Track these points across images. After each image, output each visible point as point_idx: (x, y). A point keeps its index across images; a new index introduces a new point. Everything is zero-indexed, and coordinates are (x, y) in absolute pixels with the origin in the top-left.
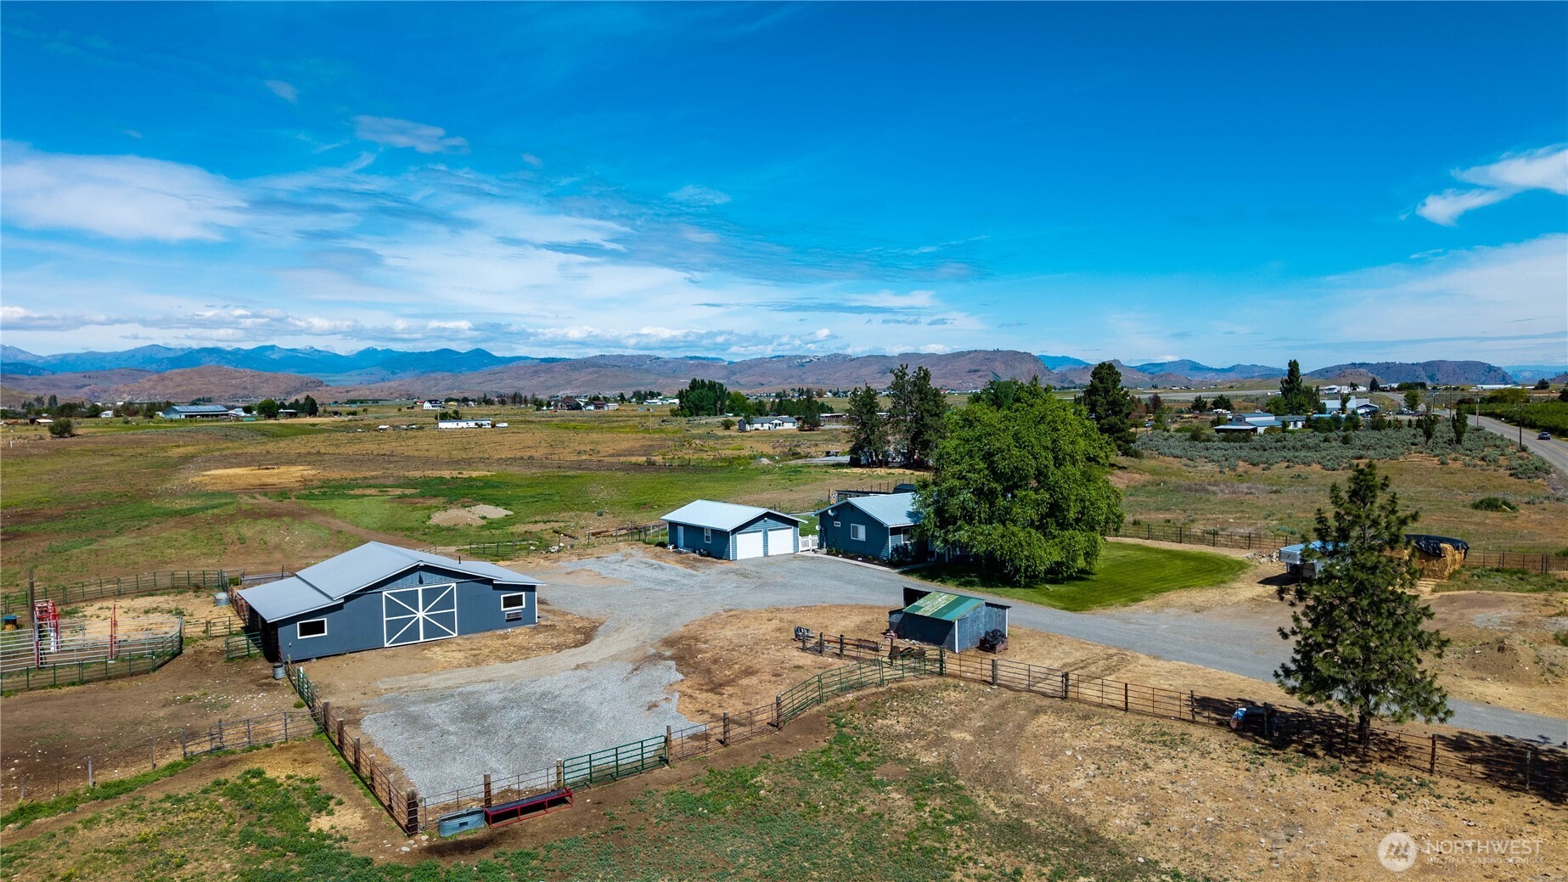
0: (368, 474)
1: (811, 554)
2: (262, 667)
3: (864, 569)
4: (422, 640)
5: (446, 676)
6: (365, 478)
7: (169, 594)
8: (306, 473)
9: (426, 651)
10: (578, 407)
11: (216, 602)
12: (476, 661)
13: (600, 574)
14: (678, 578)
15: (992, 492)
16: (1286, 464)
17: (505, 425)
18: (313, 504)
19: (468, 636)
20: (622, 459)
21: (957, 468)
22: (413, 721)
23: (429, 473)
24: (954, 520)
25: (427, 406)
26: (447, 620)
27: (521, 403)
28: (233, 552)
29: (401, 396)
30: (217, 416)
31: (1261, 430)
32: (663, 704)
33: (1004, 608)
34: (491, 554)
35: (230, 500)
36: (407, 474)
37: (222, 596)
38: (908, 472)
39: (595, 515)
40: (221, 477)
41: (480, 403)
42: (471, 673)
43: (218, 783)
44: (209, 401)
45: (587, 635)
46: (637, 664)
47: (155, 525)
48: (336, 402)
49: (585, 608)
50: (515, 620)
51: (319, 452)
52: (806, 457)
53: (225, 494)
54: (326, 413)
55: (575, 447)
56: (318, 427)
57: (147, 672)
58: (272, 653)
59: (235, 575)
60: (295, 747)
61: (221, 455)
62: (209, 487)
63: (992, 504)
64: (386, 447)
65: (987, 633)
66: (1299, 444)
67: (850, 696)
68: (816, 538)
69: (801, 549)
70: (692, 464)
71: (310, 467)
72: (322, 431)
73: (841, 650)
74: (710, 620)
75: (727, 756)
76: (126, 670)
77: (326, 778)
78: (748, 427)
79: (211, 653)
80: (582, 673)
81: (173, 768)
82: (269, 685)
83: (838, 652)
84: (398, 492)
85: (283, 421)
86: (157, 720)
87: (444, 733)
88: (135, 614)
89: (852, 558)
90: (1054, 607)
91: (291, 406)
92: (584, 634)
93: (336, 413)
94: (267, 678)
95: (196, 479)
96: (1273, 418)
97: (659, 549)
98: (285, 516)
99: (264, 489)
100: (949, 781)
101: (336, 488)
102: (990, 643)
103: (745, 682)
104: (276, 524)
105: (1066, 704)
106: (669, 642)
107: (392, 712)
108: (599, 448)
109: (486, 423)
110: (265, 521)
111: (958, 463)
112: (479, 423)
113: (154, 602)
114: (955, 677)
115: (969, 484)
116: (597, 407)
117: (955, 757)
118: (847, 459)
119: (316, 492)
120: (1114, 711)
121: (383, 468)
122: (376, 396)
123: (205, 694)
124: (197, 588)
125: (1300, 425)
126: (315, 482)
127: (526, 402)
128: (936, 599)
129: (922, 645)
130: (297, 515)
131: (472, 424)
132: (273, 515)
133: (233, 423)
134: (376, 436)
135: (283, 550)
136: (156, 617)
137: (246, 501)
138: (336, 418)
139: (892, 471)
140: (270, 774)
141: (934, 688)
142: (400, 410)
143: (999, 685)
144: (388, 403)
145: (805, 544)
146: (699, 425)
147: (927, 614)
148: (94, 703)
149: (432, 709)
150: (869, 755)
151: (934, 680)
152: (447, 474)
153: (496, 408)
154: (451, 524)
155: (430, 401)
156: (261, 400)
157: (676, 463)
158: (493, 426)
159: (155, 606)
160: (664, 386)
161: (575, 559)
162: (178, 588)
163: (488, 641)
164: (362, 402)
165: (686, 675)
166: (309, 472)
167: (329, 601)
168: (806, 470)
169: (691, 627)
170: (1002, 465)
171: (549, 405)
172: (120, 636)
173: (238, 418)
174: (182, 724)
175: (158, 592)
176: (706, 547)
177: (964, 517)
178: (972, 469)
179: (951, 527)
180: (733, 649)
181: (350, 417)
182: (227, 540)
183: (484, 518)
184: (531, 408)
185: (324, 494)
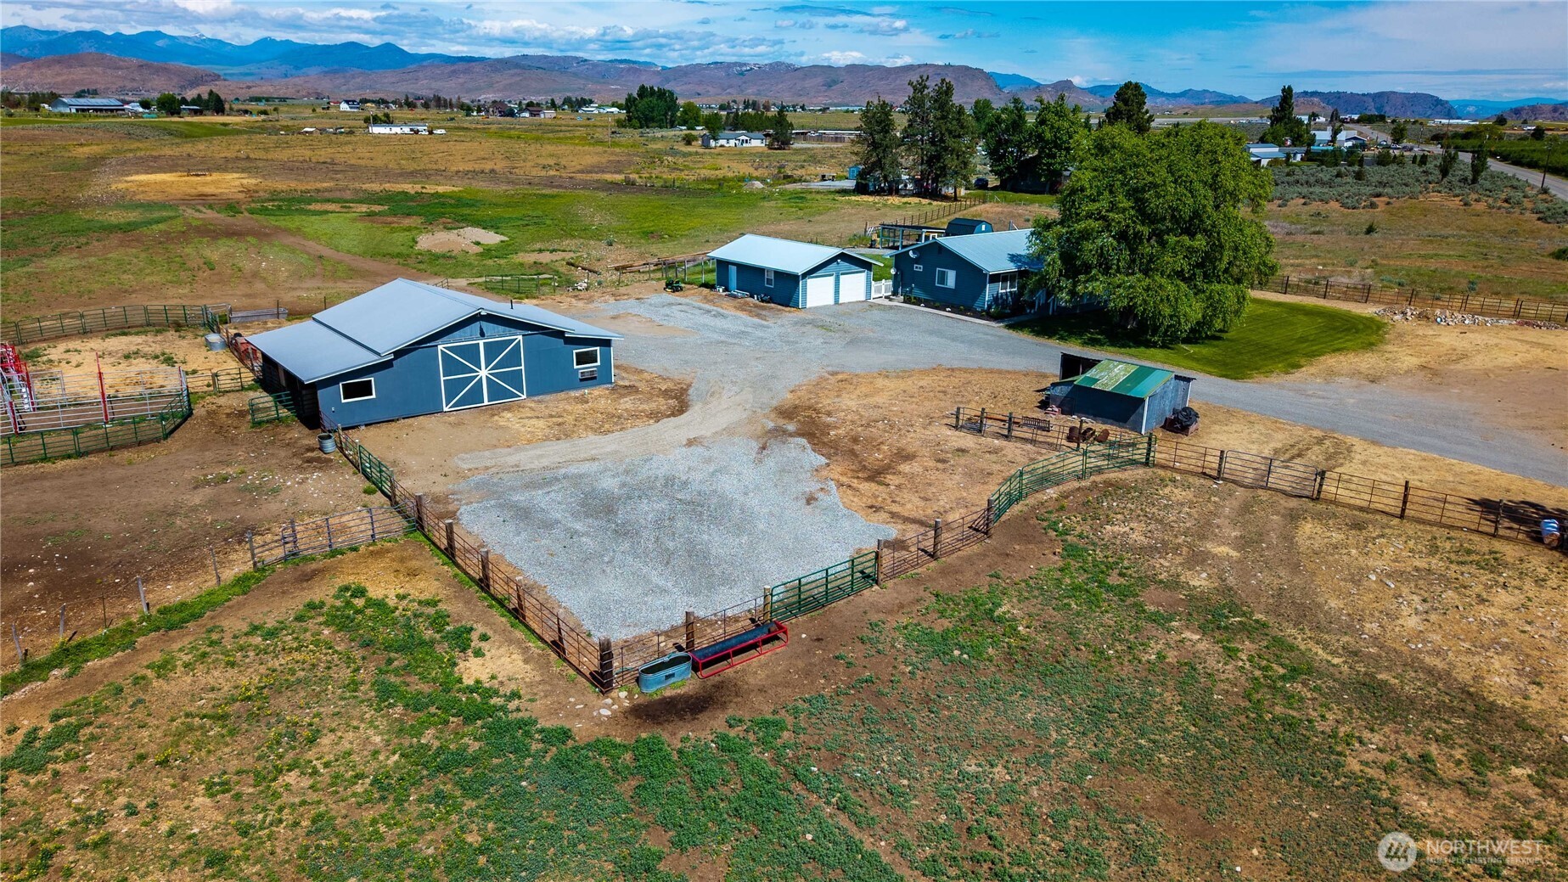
0: (319, 185)
1: (887, 302)
2: (300, 434)
3: (961, 323)
4: (486, 403)
5: (539, 452)
6: (318, 191)
7: (145, 333)
8: (245, 181)
9: (496, 418)
10: (511, 114)
11: (209, 345)
12: (563, 432)
13: (651, 321)
14: (749, 330)
15: (1138, 236)
16: (1303, 201)
17: (443, 131)
18: (273, 221)
19: (540, 397)
20: (596, 176)
21: (1093, 207)
22: (523, 514)
23: (387, 186)
24: (1087, 268)
25: (344, 107)
26: (514, 379)
27: (446, 107)
28: (204, 280)
29: (308, 95)
30: (112, 110)
31: (1264, 162)
32: (820, 495)
33: (1188, 380)
34: (511, 290)
35: (172, 214)
36: (364, 187)
37: (214, 338)
38: (925, 201)
39: (603, 244)
40: (147, 184)
41: (401, 106)
42: (563, 446)
43: (311, 606)
44: (95, 93)
45: (679, 401)
46: (762, 441)
47: (96, 244)
48: (237, 99)
49: (661, 365)
50: (589, 379)
51: (248, 158)
52: (800, 181)
53: (163, 206)
54: (232, 112)
55: (535, 160)
56: (230, 127)
57: (158, 440)
58: (311, 418)
59: (221, 312)
60: (388, 551)
61: (135, 157)
62: (141, 197)
63: (1133, 251)
64: (323, 153)
65: (1175, 412)
66: (1312, 180)
67: (1052, 492)
68: (890, 283)
69: (873, 295)
70: (677, 184)
71: (243, 175)
72: (239, 132)
73: (1009, 430)
74: (819, 384)
75: (944, 572)
76: (131, 437)
77: (448, 598)
78: (713, 143)
79: (228, 415)
80: (698, 450)
81: (242, 582)
82: (323, 464)
83: (1006, 432)
84: (364, 208)
85: (189, 119)
86: (194, 509)
87: (573, 534)
88: (113, 360)
89: (936, 308)
90: (1210, 373)
91: (194, 102)
92: (676, 397)
93: (246, 112)
94: (312, 450)
95: (120, 186)
96: (1277, 149)
97: (706, 291)
98: (248, 235)
99: (204, 200)
100: (1244, 615)
101: (291, 200)
102: (1180, 423)
103: (905, 468)
104: (243, 245)
105: (1320, 507)
106: (786, 413)
107: (493, 502)
108: (563, 162)
109: (423, 129)
110: (231, 242)
111: (1094, 201)
112: (416, 128)
113: (131, 343)
114: (1164, 467)
115: (1109, 225)
116: (532, 114)
117: (1231, 581)
118: (850, 184)
119: (269, 205)
120: (1384, 517)
121: (332, 179)
122: (282, 94)
123: (243, 472)
124: (178, 327)
125: (1299, 157)
126: (261, 194)
127: (451, 106)
128: (1111, 370)
129: (1104, 427)
130: (262, 235)
131: (407, 130)
132: (231, 233)
133: (133, 119)
134: (305, 140)
135: (264, 280)
136: (140, 365)
137: (194, 216)
138: (247, 117)
139: (905, 200)
140: (375, 592)
141: (1149, 482)
142: (314, 110)
143: (1224, 479)
144: (295, 102)
145: (878, 290)
146: (654, 139)
147: (1109, 389)
148: (104, 484)
149: (540, 498)
150: (1121, 575)
151: (1140, 472)
152: (409, 188)
153: (420, 112)
154: (444, 250)
155: (347, 102)
156: (156, 95)
157: (659, 183)
158: (431, 133)
159: (134, 348)
160: (594, 92)
161: (612, 300)
162: (154, 325)
163: (564, 404)
164: (267, 100)
165: (828, 456)
166: (250, 182)
167: (376, 357)
168: (809, 197)
169: (799, 393)
170: (1154, 203)
171: (479, 111)
172: (109, 392)
173: (136, 115)
174: (230, 516)
175: (132, 330)
176: (767, 292)
177: (1100, 266)
178: (1113, 207)
179: (1082, 277)
180: (869, 425)
181: (263, 117)
182: (190, 264)
183: (478, 243)
184: (461, 115)
185: (280, 208)
